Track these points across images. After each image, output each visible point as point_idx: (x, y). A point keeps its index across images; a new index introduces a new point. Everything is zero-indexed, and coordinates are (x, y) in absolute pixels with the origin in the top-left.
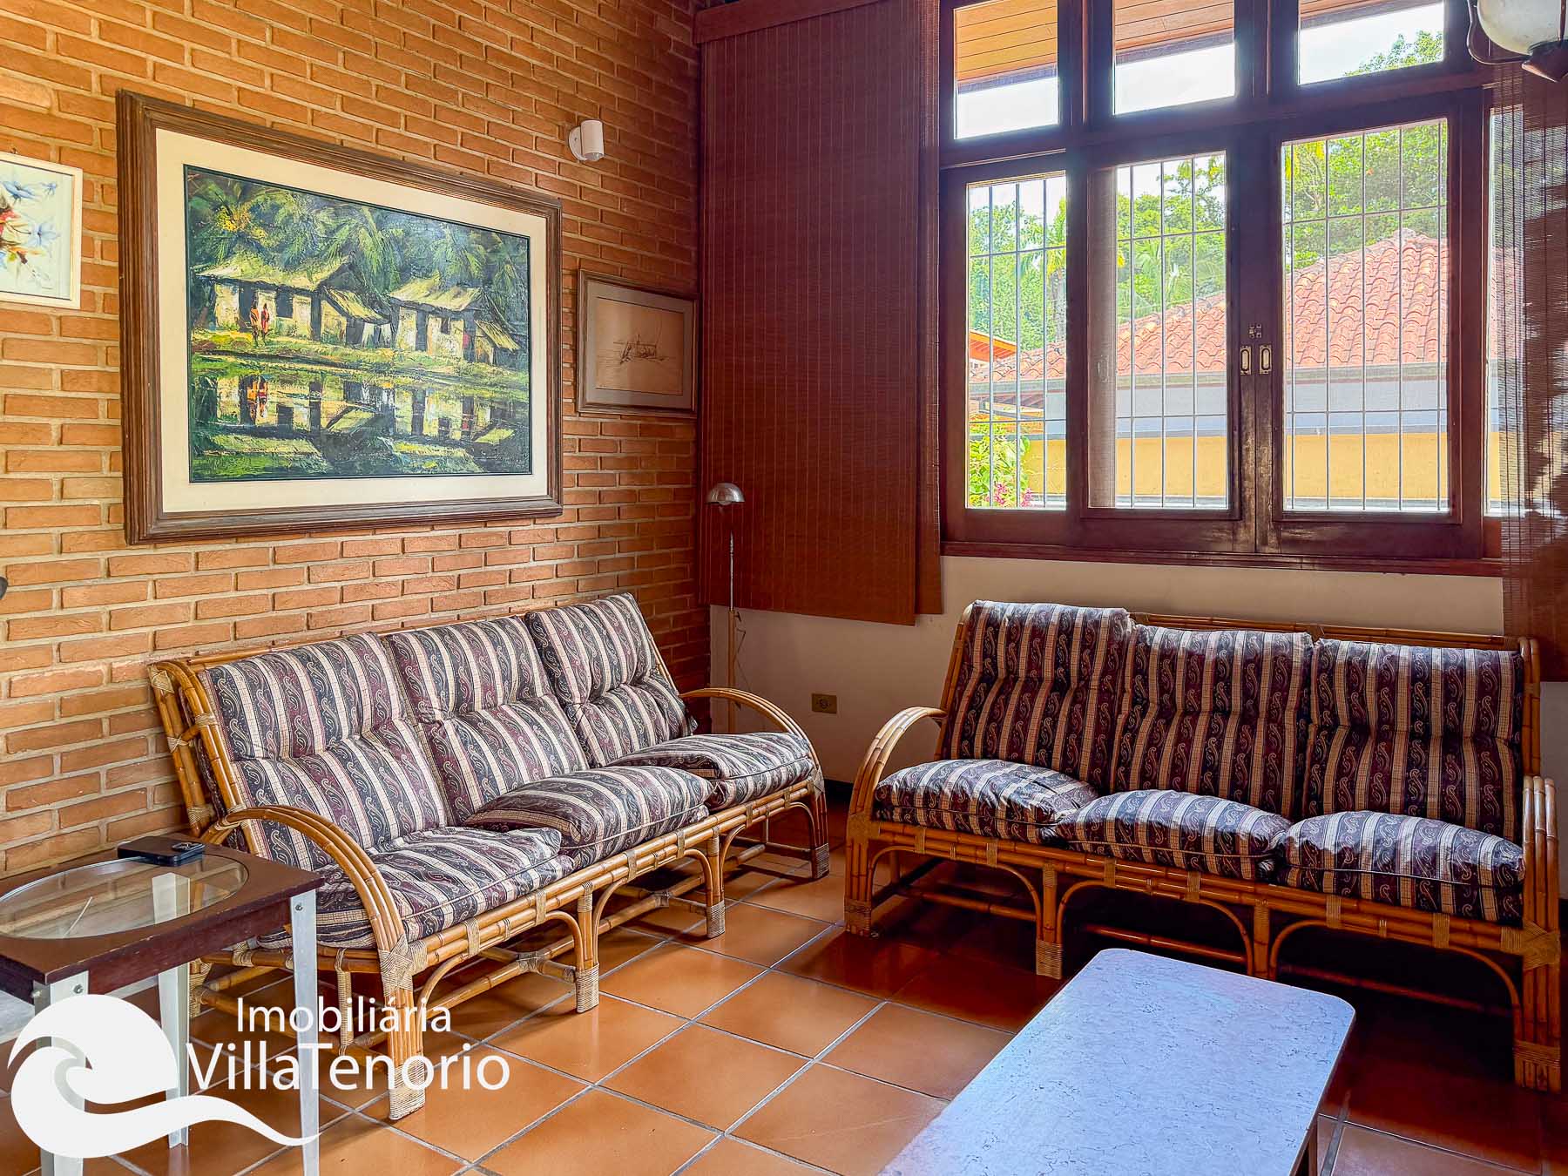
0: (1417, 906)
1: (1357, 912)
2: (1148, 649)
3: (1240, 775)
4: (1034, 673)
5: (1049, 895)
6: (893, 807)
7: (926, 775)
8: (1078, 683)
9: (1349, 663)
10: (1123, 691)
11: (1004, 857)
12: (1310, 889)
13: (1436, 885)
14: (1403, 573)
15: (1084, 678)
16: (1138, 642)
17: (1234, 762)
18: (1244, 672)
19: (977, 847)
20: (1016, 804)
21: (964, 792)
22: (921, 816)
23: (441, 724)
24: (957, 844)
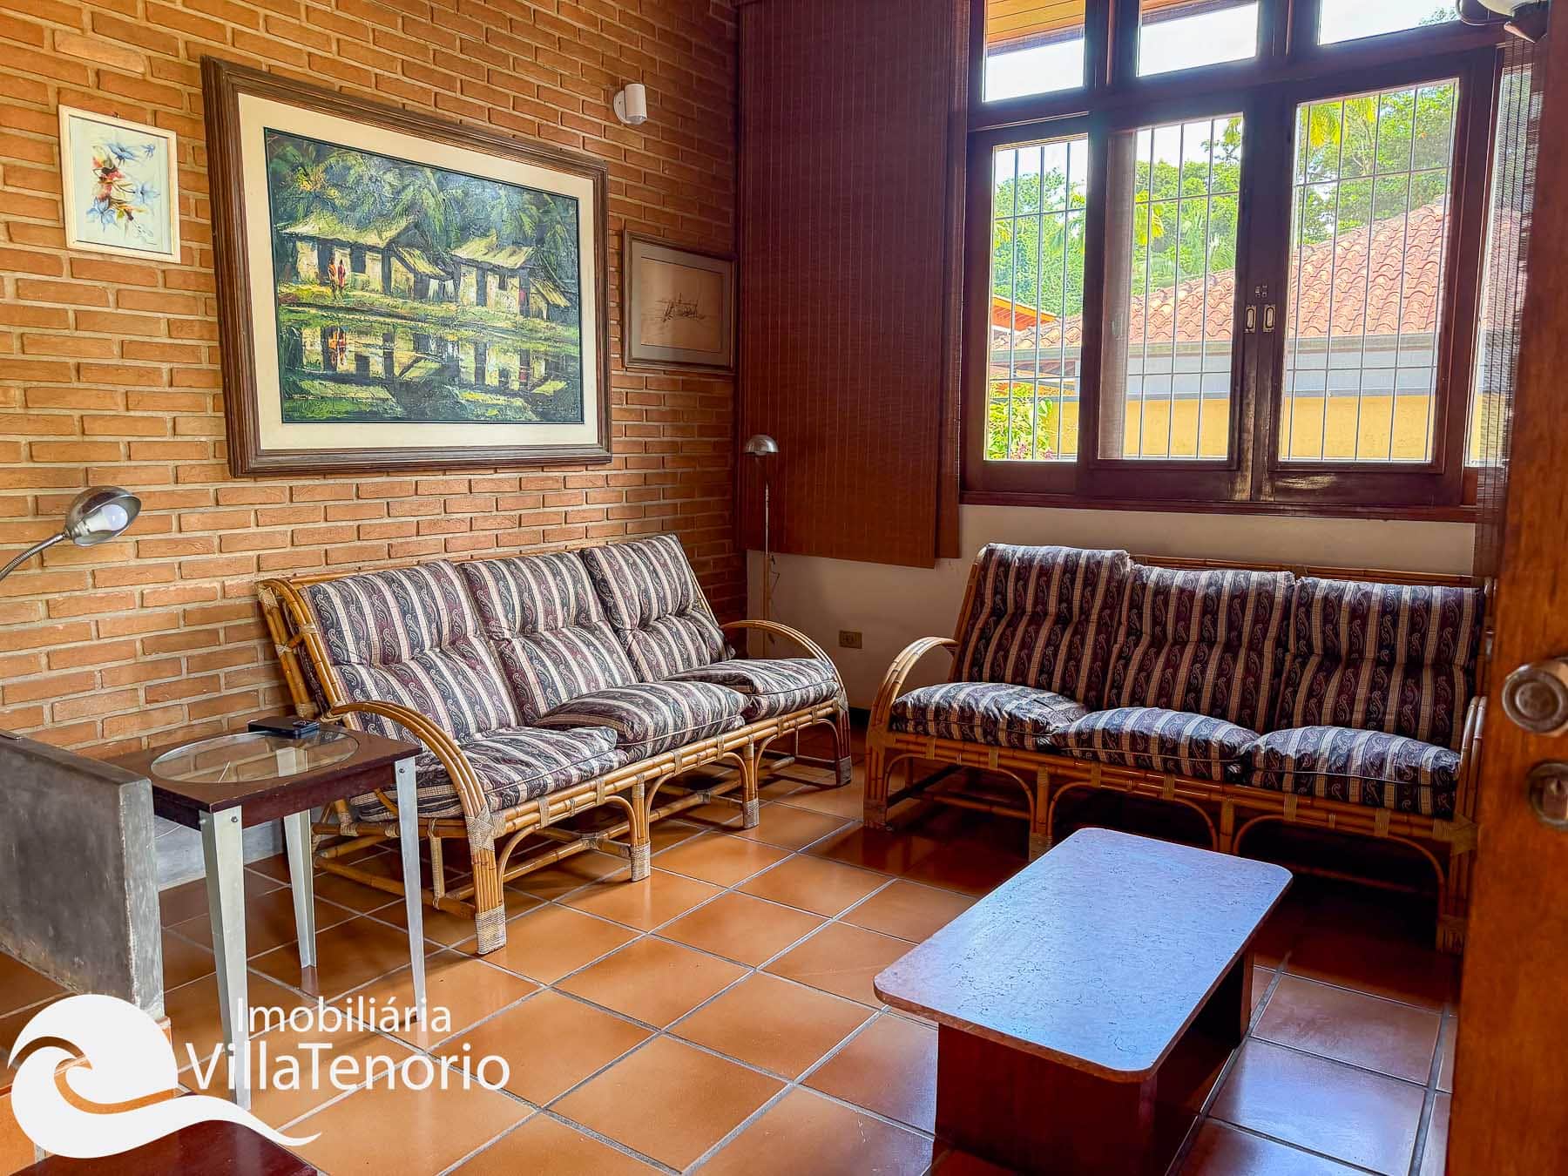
0: (1362, 803)
1: (1311, 807)
2: (1144, 586)
3: (1219, 696)
4: (1039, 608)
5: (1042, 794)
6: (908, 720)
7: (937, 694)
8: (1080, 617)
9: (1326, 598)
10: (1120, 623)
11: (1004, 762)
12: (1271, 788)
13: (1382, 784)
14: (1386, 520)
15: (1085, 613)
16: (1135, 580)
17: (1216, 685)
18: (1230, 606)
19: (980, 754)
20: (1016, 717)
21: (970, 707)
22: (932, 728)
23: (510, 642)
24: (963, 751)
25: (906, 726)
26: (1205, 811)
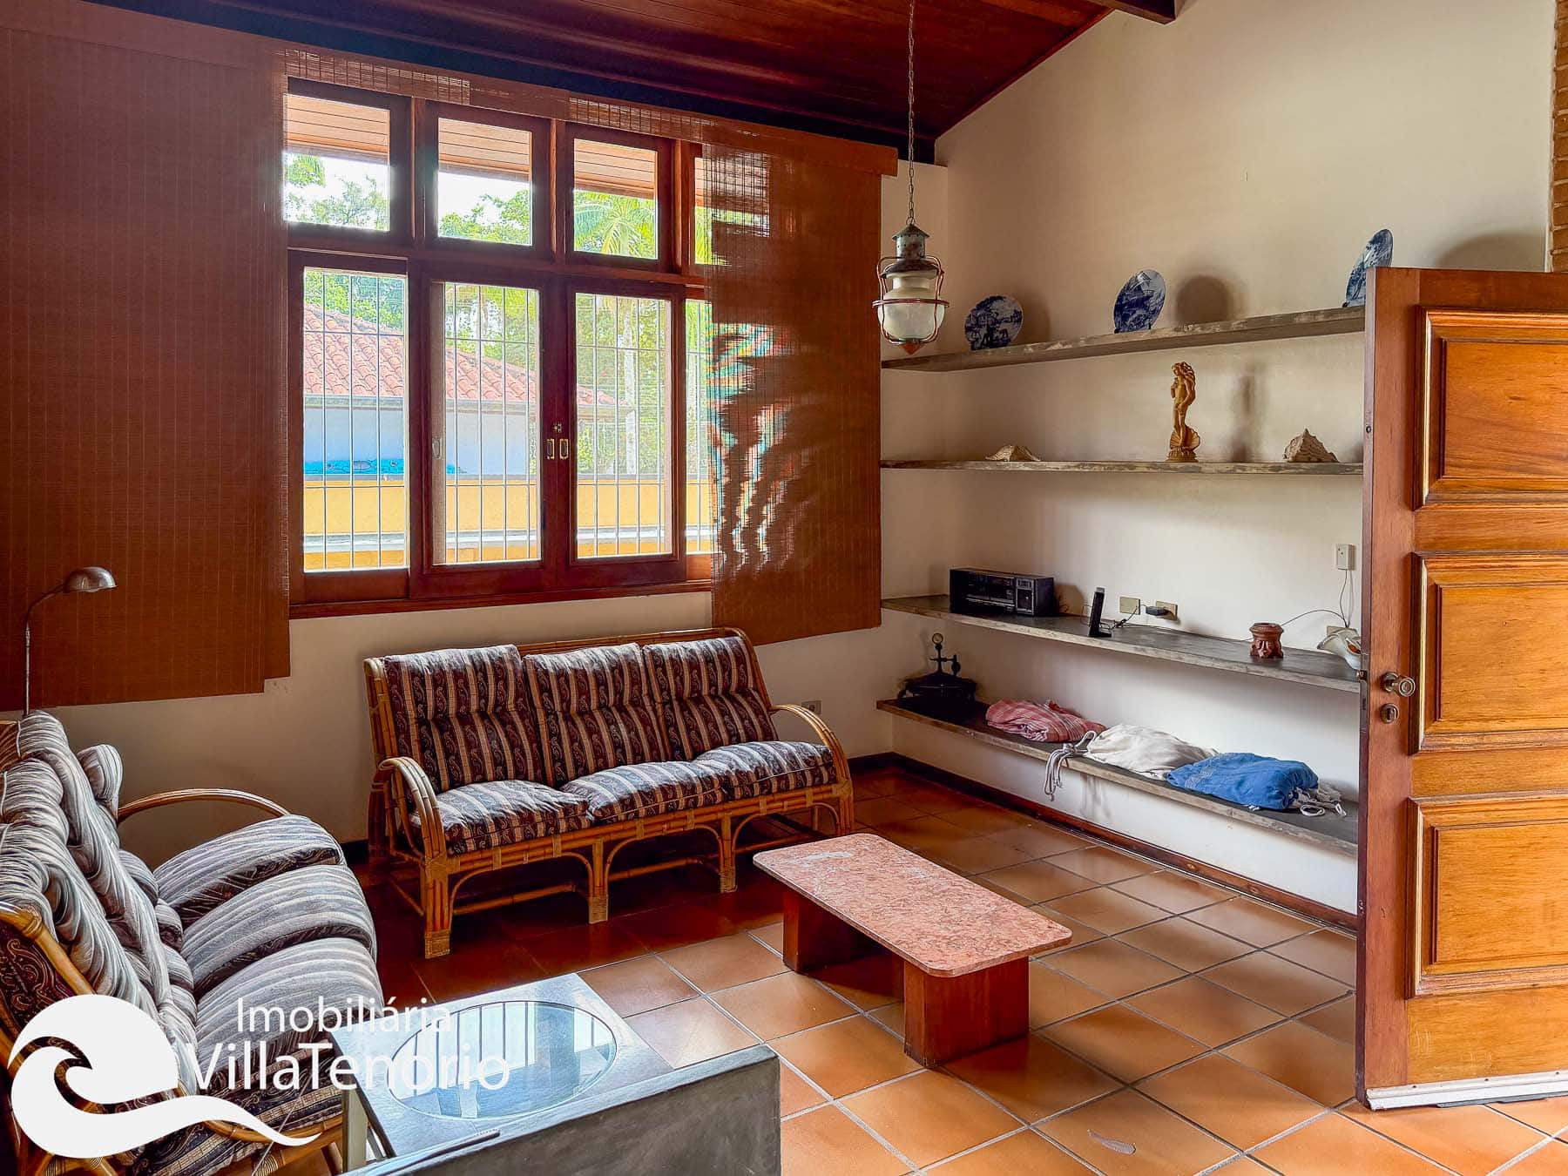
0: (796, 788)
1: (773, 801)
2: (546, 672)
3: (636, 746)
5: (598, 861)
6: (466, 841)
9: (671, 659)
10: (534, 707)
11: (567, 846)
12: (748, 797)
13: (803, 772)
14: (648, 595)
15: (501, 704)
16: (536, 669)
17: (630, 739)
18: (614, 677)
19: (544, 847)
20: (567, 804)
21: (524, 809)
22: (495, 840)
24: (528, 850)
25: (466, 847)
26: (712, 827)
